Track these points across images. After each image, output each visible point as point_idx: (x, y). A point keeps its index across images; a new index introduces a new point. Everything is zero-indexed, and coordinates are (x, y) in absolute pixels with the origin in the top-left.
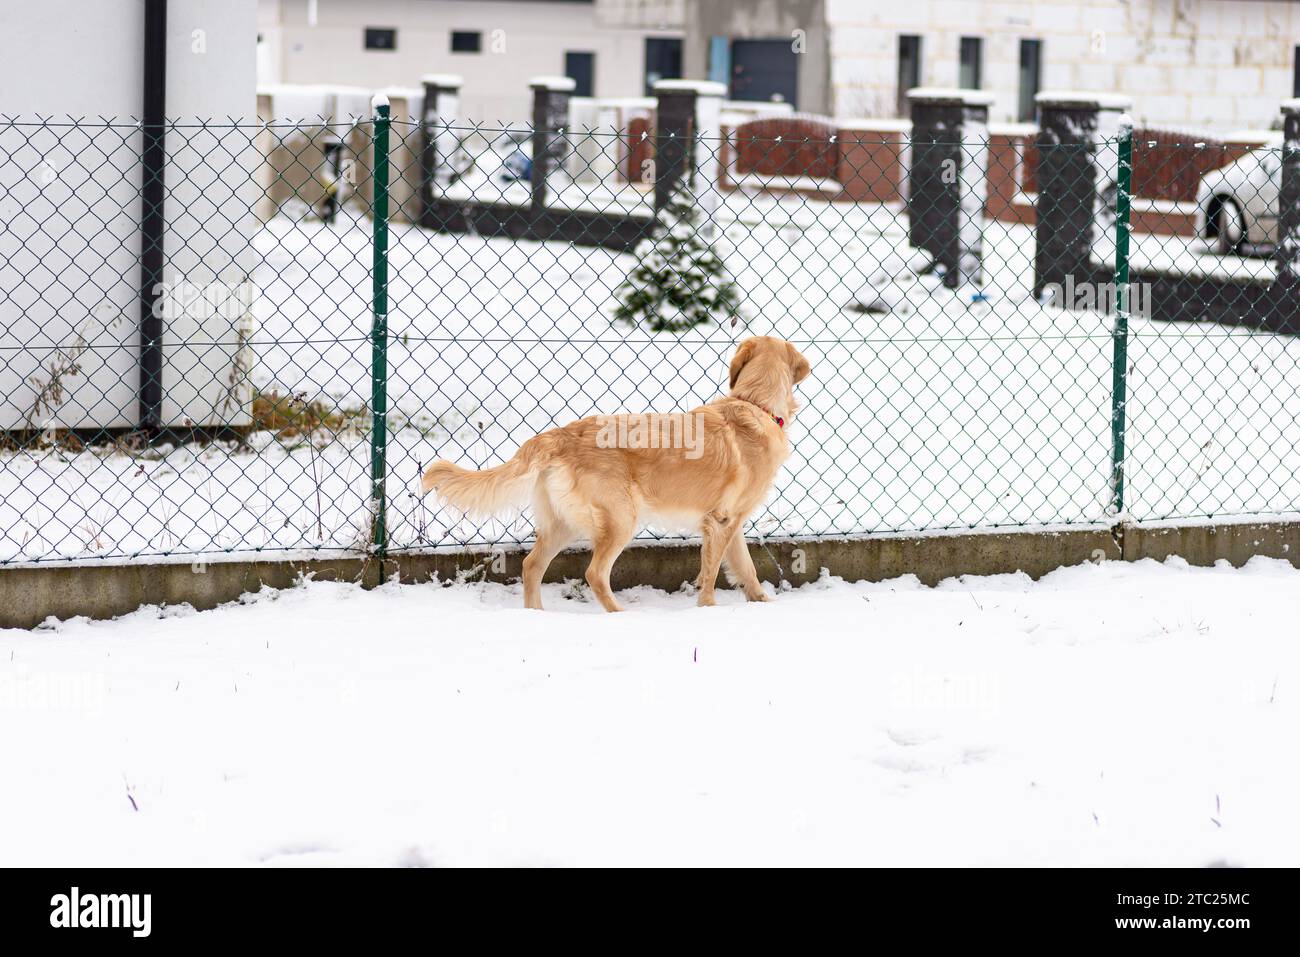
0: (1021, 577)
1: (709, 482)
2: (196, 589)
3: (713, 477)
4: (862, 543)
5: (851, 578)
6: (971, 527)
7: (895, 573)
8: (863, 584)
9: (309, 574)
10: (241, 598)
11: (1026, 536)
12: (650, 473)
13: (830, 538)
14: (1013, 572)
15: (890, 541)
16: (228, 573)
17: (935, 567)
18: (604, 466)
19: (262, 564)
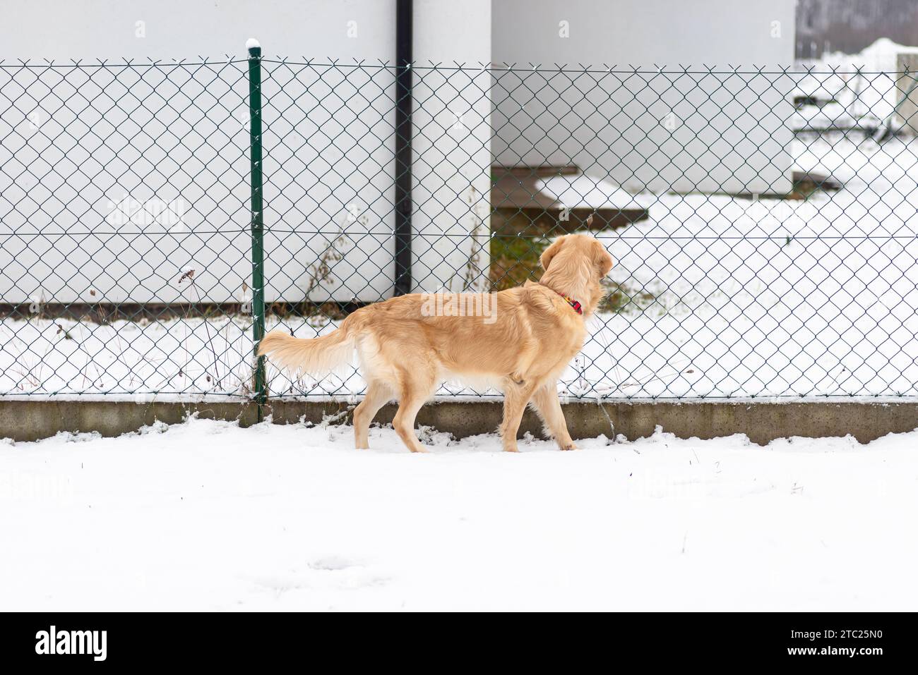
0: (850, 440)
1: (502, 351)
2: (104, 421)
3: (505, 347)
4: (695, 406)
5: (683, 435)
6: (802, 396)
7: (726, 432)
8: (695, 440)
9: (194, 413)
10: (141, 429)
11: (857, 405)
12: (448, 341)
13: (664, 401)
14: (842, 435)
15: (722, 405)
16: (131, 410)
17: (766, 429)
18: (402, 335)
19: (159, 404)
